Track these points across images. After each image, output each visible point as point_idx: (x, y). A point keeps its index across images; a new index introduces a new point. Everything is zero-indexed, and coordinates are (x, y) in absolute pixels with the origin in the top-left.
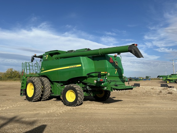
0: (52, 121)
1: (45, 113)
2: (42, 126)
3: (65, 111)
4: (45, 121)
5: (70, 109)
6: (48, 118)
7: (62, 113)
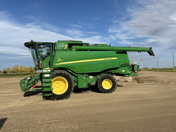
0: (13, 114)
1: (6, 107)
2: (2, 119)
3: (27, 104)
4: (6, 114)
5: (33, 102)
6: (9, 112)
7: (24, 106)
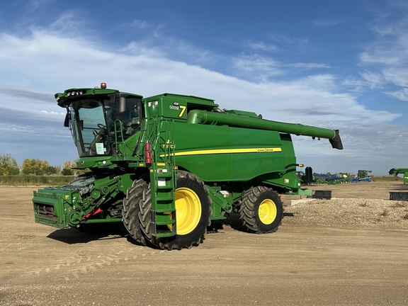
3: (96, 266)
5: (114, 261)
7: (86, 272)
